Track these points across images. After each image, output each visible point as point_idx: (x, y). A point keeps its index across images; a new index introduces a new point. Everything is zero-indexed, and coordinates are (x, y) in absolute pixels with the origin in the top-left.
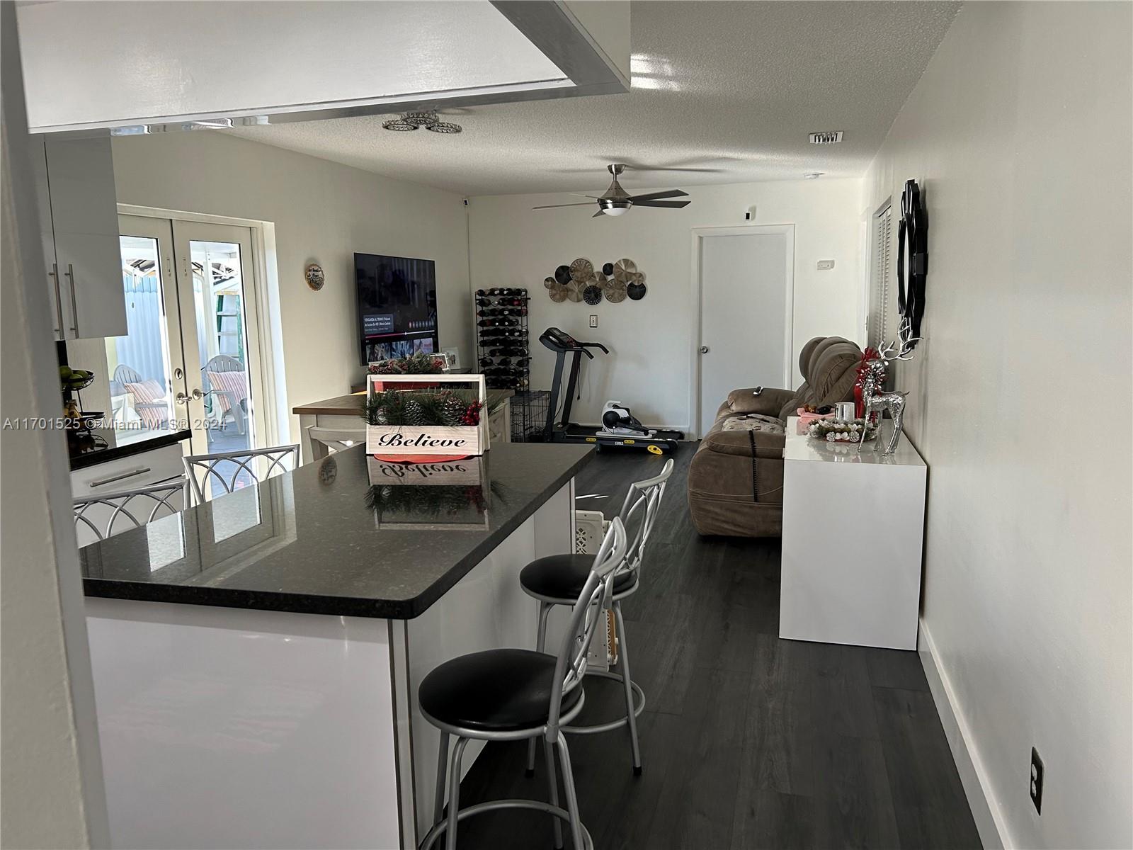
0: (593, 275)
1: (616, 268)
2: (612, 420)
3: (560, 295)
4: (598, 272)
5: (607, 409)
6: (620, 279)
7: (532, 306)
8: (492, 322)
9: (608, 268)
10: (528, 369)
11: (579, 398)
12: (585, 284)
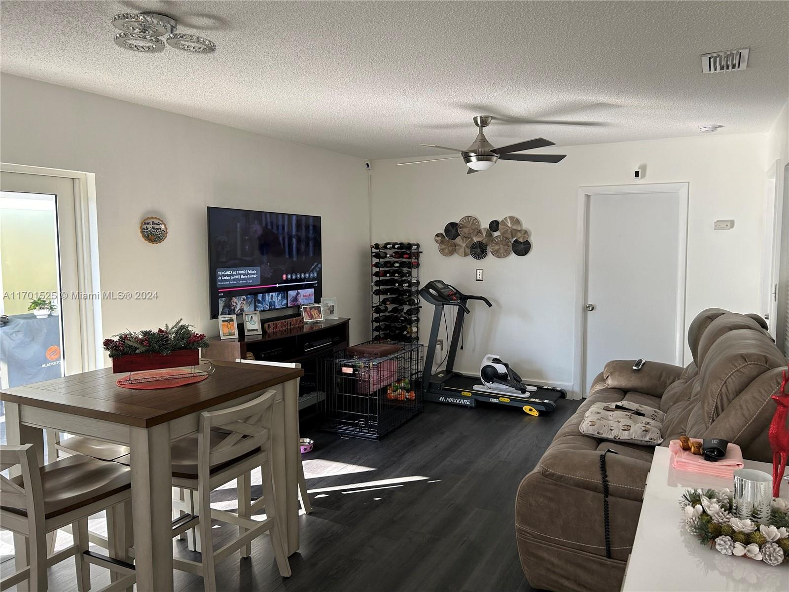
0: (480, 232)
1: (502, 225)
2: (490, 375)
3: (449, 250)
4: (485, 229)
5: (486, 362)
6: (506, 235)
7: (423, 259)
8: (385, 273)
9: (494, 225)
10: (417, 317)
11: (462, 348)
12: (472, 239)
